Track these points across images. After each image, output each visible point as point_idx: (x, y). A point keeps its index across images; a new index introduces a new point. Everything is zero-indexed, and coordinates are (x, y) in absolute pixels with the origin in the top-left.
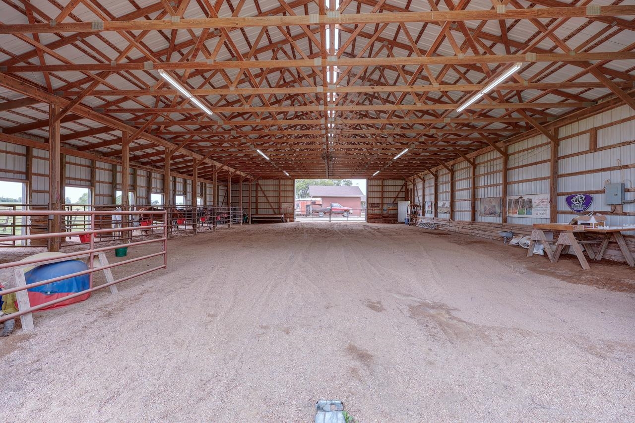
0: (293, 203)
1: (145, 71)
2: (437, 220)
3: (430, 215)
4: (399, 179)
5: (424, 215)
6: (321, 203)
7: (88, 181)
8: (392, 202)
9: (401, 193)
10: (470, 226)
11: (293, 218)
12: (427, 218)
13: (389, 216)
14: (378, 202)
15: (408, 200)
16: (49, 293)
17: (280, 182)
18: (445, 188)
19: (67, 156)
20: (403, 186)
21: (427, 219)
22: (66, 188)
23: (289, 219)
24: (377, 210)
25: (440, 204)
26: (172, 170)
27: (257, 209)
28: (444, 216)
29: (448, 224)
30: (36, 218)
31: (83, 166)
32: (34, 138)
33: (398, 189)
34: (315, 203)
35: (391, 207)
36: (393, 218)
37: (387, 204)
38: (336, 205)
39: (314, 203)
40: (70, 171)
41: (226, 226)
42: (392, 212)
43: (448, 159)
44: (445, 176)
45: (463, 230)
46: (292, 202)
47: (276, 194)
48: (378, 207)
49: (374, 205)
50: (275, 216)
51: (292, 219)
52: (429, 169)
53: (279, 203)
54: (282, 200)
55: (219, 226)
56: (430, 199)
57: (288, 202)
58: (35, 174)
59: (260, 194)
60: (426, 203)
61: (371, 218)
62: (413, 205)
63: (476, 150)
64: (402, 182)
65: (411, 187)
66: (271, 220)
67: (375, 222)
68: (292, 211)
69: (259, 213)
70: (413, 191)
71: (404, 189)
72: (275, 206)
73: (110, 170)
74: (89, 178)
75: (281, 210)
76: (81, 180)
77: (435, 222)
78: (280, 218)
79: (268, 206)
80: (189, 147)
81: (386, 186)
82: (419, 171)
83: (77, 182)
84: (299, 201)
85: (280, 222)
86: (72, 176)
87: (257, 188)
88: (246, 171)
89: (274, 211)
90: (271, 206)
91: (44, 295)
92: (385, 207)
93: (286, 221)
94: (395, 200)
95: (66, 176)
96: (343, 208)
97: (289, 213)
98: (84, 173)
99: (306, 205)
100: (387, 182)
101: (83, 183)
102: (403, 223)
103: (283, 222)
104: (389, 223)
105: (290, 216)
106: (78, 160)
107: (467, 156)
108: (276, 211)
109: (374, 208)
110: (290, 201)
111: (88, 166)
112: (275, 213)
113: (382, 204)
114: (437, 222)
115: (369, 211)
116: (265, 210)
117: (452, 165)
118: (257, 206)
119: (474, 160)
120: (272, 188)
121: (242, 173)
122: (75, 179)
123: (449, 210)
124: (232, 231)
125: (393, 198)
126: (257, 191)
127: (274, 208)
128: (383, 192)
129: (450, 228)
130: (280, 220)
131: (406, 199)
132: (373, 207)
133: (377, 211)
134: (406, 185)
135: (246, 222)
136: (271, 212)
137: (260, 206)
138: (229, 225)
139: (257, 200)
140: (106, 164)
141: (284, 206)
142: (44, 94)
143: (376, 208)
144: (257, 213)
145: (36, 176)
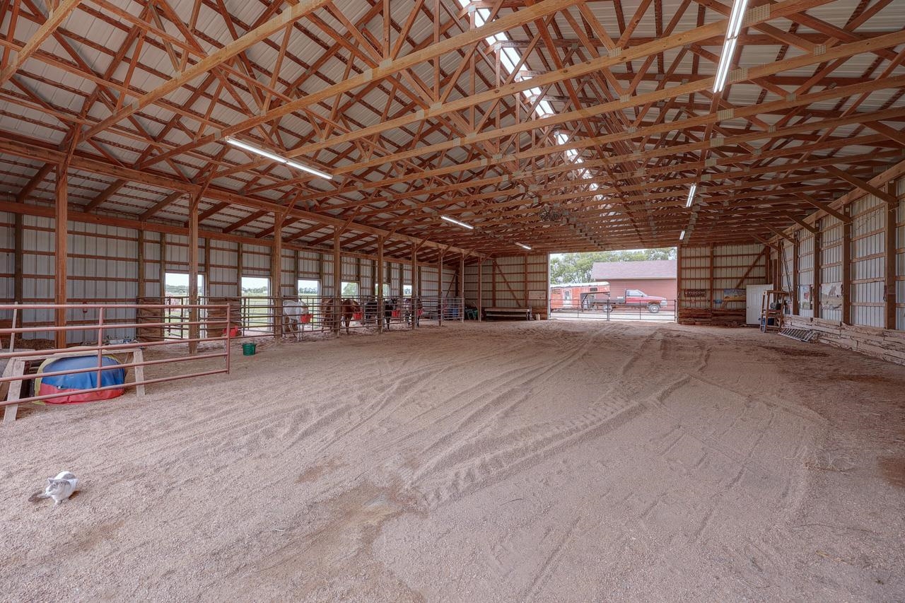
0: (546, 291)
1: (216, 142)
2: (818, 324)
3: (807, 313)
4: (750, 241)
5: (796, 312)
6: (607, 289)
7: (267, 270)
8: (734, 286)
9: (756, 269)
10: (881, 339)
11: (546, 313)
12: (800, 320)
13: (726, 313)
14: (703, 287)
15: (771, 283)
16: (59, 388)
17: (526, 260)
18: (833, 256)
19: (244, 245)
20: (760, 256)
21: (802, 320)
22: (243, 278)
23: (539, 315)
24: (700, 301)
25: (826, 289)
26: (385, 255)
27: (494, 300)
28: (833, 315)
29: (838, 332)
30: (212, 310)
31: (262, 254)
32: (212, 229)
33: (750, 261)
34: (596, 289)
35: (732, 296)
36: (737, 317)
37: (723, 290)
38: (635, 293)
39: (594, 290)
40: (248, 261)
41: (435, 323)
42: (734, 306)
43: (834, 191)
44: (833, 233)
45: (867, 348)
46: (545, 289)
47: (520, 277)
48: (703, 296)
49: (694, 293)
50: (517, 310)
51: (544, 316)
52: (799, 218)
53: (526, 291)
54: (530, 286)
55: (422, 322)
56: (807, 279)
57: (538, 289)
58: (213, 266)
59: (499, 278)
60: (801, 288)
61: (686, 316)
62: (779, 293)
63: (897, 163)
64: (758, 249)
65: (775, 256)
66: (511, 316)
67: (694, 324)
68: (545, 303)
69: (497, 305)
70: (779, 263)
71: (763, 261)
72: (519, 295)
73: (292, 257)
74: (268, 267)
75: (528, 302)
76: (259, 269)
77: (814, 327)
78: (525, 313)
79: (508, 295)
80: (367, 222)
81: (721, 256)
82: (785, 225)
83: (255, 272)
84: (570, 287)
85: (524, 319)
86: (251, 265)
87: (494, 270)
88: (468, 248)
89: (518, 303)
90: (514, 296)
91: (56, 389)
92: (718, 296)
93: (535, 319)
94: (742, 282)
95: (244, 266)
96: (646, 297)
97: (540, 306)
98: (262, 262)
99: (581, 294)
100: (720, 250)
101: (262, 272)
102: (757, 326)
103: (529, 319)
104: (725, 326)
105: (541, 311)
106: (256, 248)
107: (874, 182)
108: (522, 303)
109: (693, 299)
110: (541, 289)
111: (267, 255)
112: (520, 306)
113: (712, 290)
114: (818, 328)
115: (683, 304)
116: (505, 302)
117: (846, 206)
118: (494, 295)
119: (892, 188)
120: (516, 269)
121: (463, 250)
122: (253, 269)
123: (841, 301)
124: (442, 329)
125: (737, 278)
126: (494, 275)
127: (518, 298)
128: (713, 268)
129: (842, 341)
130: (524, 316)
131: (766, 280)
132: (692, 296)
133: (701, 304)
134: (767, 252)
135: (469, 317)
136: (513, 303)
137: (498, 295)
138: (440, 322)
139: (494, 287)
140: (287, 250)
141: (533, 295)
142: (180, 184)
143: (698, 298)
144: (494, 305)
145: (214, 268)
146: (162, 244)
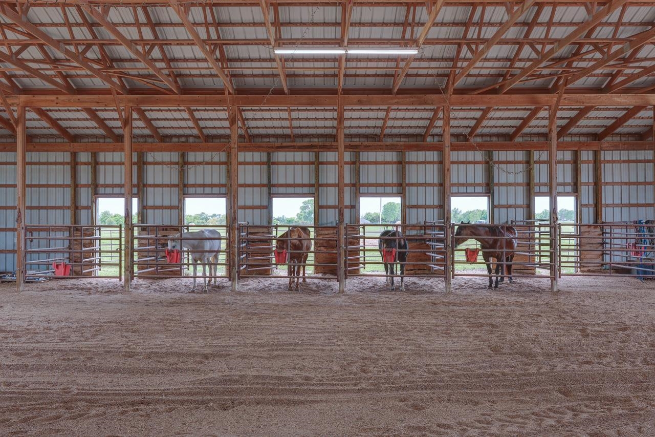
58: (150, 185)
145: (152, 189)
146: (95, 165)
